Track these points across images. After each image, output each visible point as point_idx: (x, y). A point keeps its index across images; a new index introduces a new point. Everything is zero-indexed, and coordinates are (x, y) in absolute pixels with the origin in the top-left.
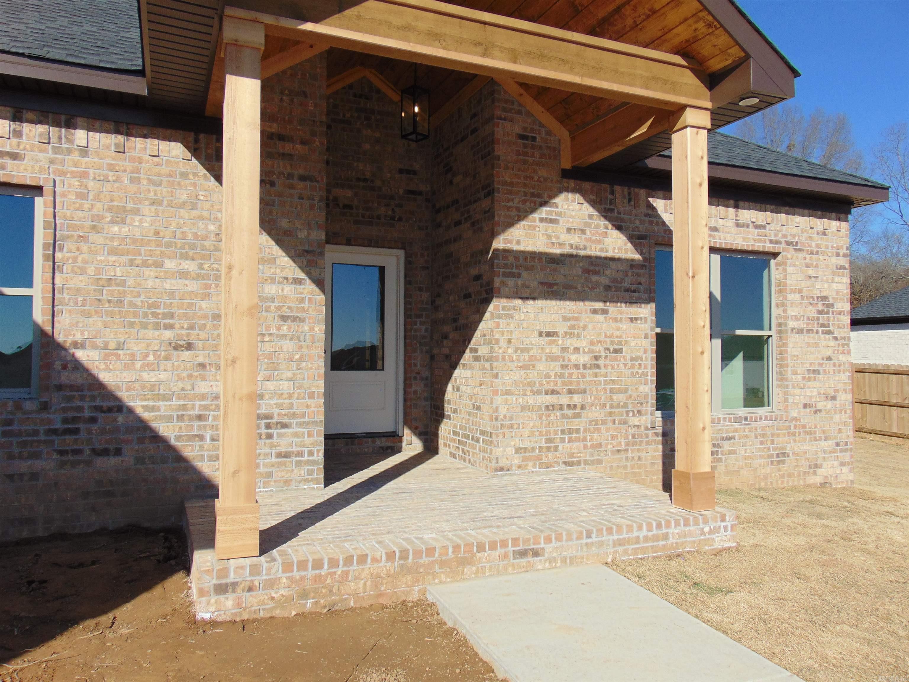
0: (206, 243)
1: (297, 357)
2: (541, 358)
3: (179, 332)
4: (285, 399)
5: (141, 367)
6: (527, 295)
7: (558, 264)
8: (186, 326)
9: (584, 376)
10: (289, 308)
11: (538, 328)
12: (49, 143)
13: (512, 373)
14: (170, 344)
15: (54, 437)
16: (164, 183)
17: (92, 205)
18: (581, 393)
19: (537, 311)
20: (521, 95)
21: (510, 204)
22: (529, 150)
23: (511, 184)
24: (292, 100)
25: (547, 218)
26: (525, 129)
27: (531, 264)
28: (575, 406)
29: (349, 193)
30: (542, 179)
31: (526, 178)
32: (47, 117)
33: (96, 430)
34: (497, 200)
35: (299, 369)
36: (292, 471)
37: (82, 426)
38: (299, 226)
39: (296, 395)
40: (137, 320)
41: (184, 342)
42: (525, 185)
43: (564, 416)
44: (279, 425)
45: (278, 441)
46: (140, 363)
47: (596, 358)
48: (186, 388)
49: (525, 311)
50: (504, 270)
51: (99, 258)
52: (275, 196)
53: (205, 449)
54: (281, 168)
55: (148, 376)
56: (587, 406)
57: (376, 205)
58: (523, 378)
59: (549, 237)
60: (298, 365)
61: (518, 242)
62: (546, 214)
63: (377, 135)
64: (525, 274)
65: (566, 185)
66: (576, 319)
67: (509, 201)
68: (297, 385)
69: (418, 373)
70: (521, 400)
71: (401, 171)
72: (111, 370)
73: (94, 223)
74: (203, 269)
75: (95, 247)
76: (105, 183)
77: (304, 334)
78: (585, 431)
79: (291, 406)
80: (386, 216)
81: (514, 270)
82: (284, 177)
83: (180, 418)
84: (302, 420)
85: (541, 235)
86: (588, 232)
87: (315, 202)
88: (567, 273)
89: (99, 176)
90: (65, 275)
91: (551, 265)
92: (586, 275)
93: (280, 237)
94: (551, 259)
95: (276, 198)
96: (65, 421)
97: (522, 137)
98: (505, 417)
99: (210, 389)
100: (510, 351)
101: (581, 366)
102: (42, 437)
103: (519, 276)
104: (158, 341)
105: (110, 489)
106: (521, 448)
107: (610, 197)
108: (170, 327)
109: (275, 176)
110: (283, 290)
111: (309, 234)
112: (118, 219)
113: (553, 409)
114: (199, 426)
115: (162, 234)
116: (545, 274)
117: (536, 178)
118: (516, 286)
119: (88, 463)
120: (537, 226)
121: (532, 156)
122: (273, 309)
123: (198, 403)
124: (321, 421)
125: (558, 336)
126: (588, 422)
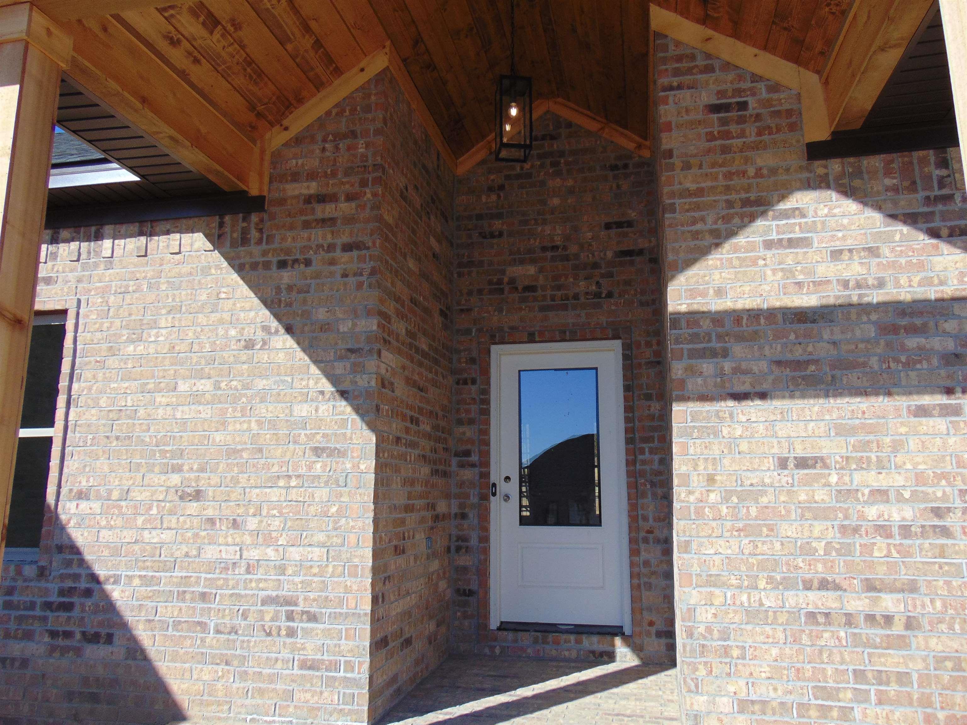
0: (225, 354)
1: (334, 509)
2: (788, 512)
3: (187, 475)
4: (315, 575)
5: (143, 523)
6: (746, 388)
7: (814, 321)
8: (195, 467)
9: (905, 553)
10: (324, 436)
11: (775, 450)
12: (78, 260)
13: (721, 542)
14: (177, 491)
15: (48, 613)
16: (184, 285)
17: (111, 323)
18: (903, 591)
19: (772, 418)
20: (708, 39)
21: (699, 226)
22: (733, 128)
23: (700, 192)
24: (337, 148)
25: (781, 240)
26: (721, 94)
27: (750, 329)
28: (888, 620)
29: (531, 270)
30: (765, 172)
31: (729, 176)
32: (79, 233)
33: (89, 607)
34: (670, 226)
35: (336, 529)
36: (321, 693)
37: (75, 599)
38: (341, 316)
39: (330, 569)
40: (143, 461)
41: (193, 489)
42: (728, 189)
43: (856, 639)
44: (304, 617)
45: (302, 641)
46: (143, 518)
47: (937, 512)
48: (190, 554)
49: (744, 419)
50: (690, 346)
51: (112, 386)
52: (311, 278)
53: (207, 644)
54: (320, 240)
55: (149, 536)
56: (925, 622)
57: (571, 280)
58: (746, 552)
59: (788, 273)
60: (336, 522)
61: (720, 292)
62: (778, 233)
63: (570, 183)
64: (738, 349)
65: (821, 171)
66: (871, 430)
67: (694, 223)
68: (332, 553)
69: (649, 532)
70: (744, 598)
71: (608, 226)
72: (112, 526)
73: (111, 345)
74: (220, 388)
75: (110, 372)
76: (126, 295)
77: (344, 474)
78: (924, 680)
79: (324, 587)
80: (587, 293)
81: (714, 344)
82: (323, 250)
83: (181, 595)
84: (338, 610)
85: (769, 273)
86: (885, 250)
87: (364, 278)
88: (838, 337)
89: (120, 288)
90: (79, 409)
91: (796, 326)
92: (890, 337)
93: (314, 335)
94: (796, 314)
95: (313, 281)
96: (62, 592)
97: (715, 109)
98: (709, 629)
99: (219, 557)
100: (713, 497)
101: (895, 530)
102: (38, 612)
103: (725, 354)
104: (164, 488)
105: (95, 691)
106: (753, 702)
107: (938, 173)
108: (177, 469)
109: (311, 252)
110: (316, 411)
111: (355, 325)
112: (134, 336)
113: (829, 623)
114: (202, 609)
115: (177, 348)
116: (785, 345)
117: (751, 171)
118: (722, 374)
119: (78, 651)
120: (759, 257)
121: (742, 134)
122: (303, 439)
123: (203, 575)
124: (366, 614)
125: (826, 466)
126: (931, 660)
